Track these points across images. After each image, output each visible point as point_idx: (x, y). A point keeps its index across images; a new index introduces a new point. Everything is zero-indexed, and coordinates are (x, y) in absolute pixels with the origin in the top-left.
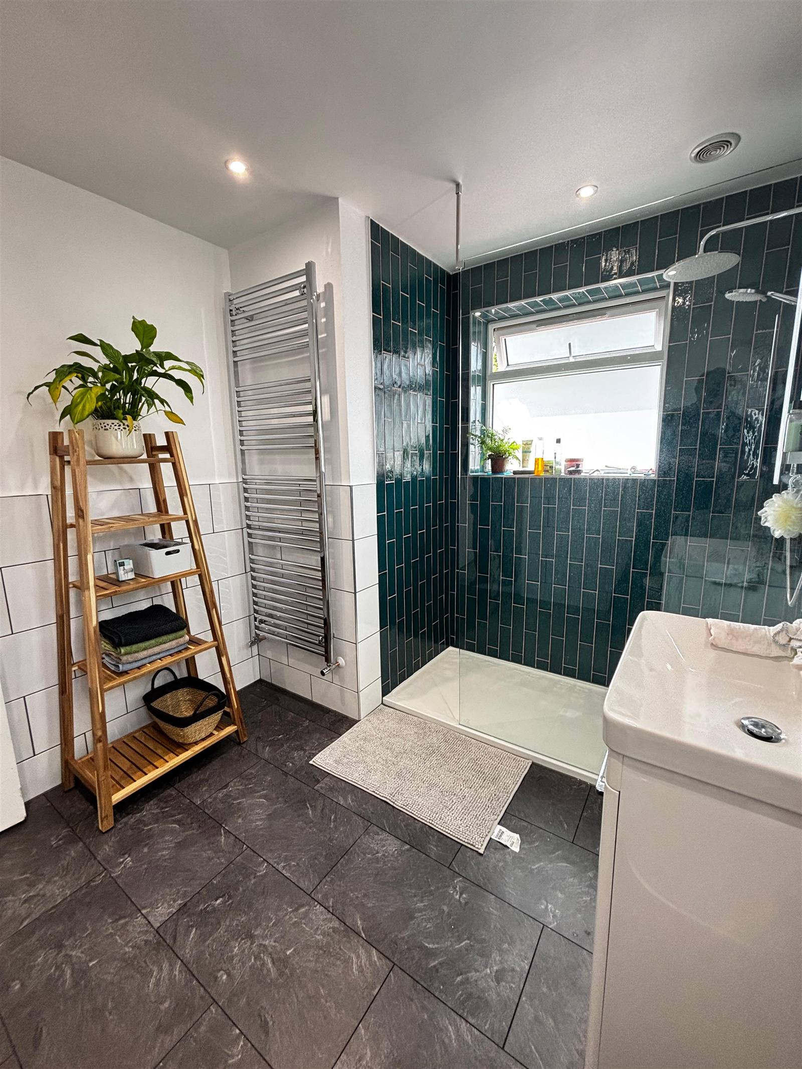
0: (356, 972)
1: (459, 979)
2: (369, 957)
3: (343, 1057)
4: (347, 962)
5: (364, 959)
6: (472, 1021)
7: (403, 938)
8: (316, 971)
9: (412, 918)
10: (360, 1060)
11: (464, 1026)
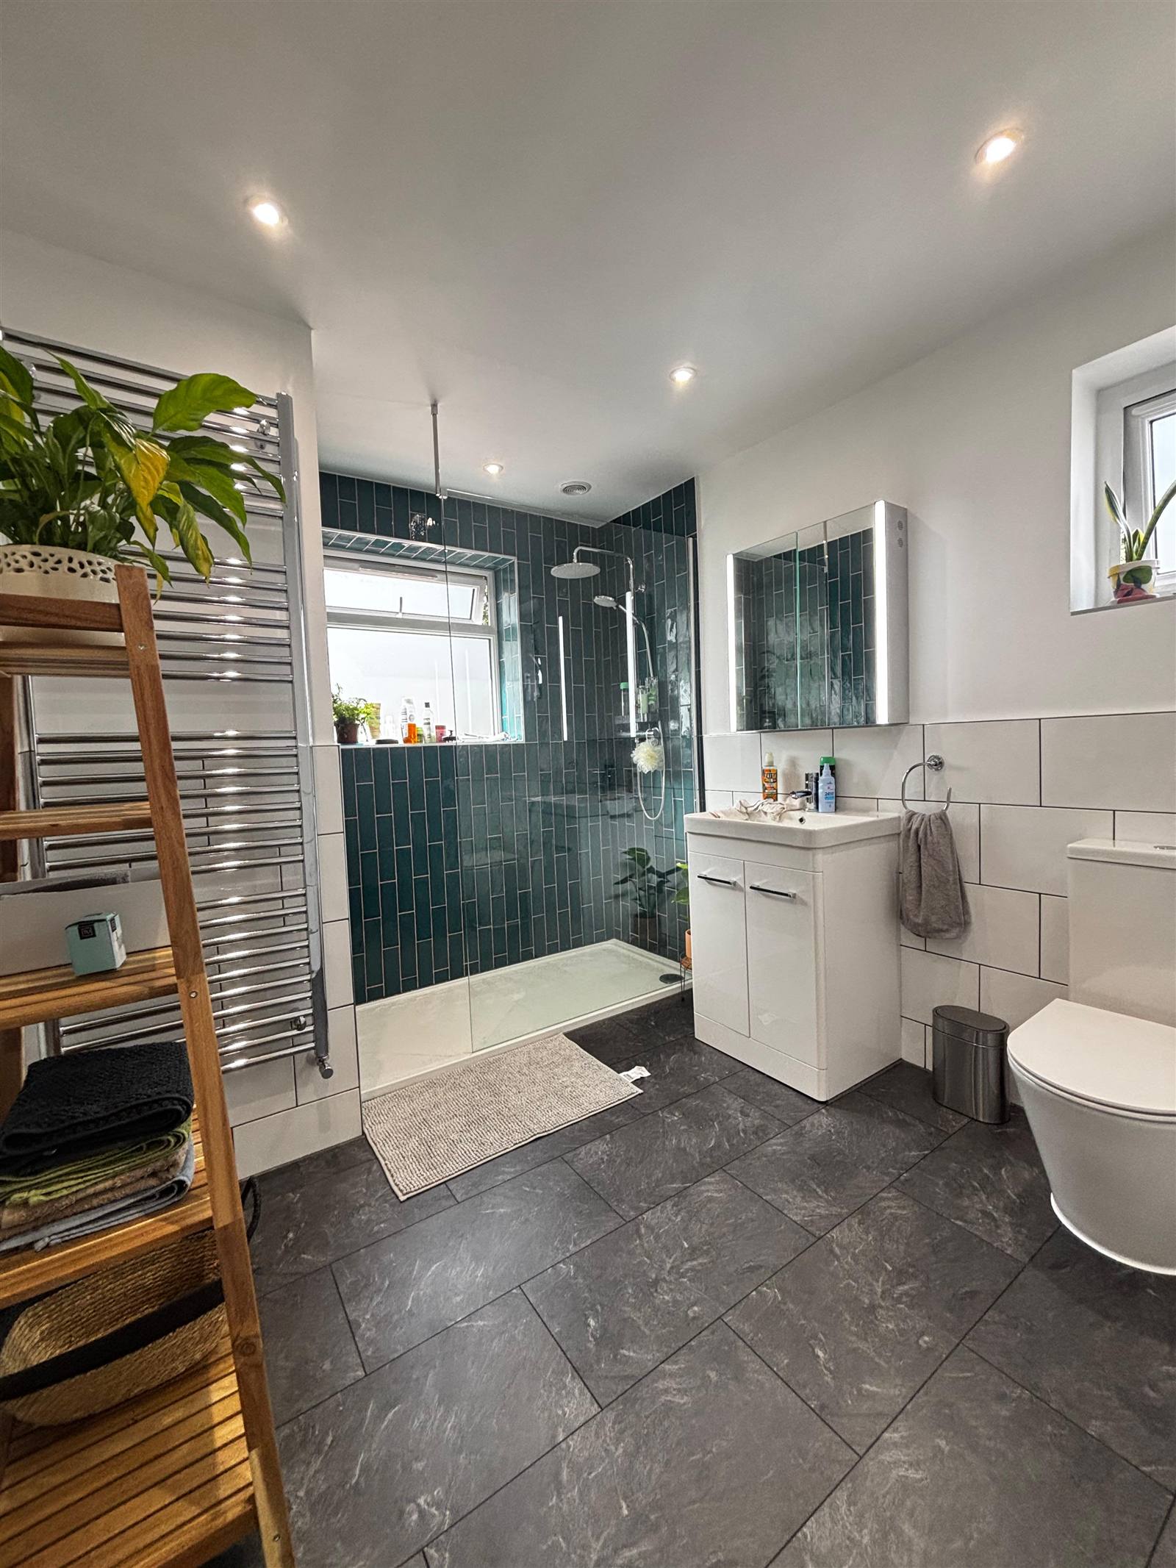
0: (721, 1195)
1: (742, 1134)
2: (710, 1183)
3: (785, 1212)
4: (710, 1200)
5: (711, 1187)
6: (772, 1136)
7: (700, 1159)
8: (712, 1224)
9: (685, 1149)
10: (789, 1202)
11: (773, 1141)
